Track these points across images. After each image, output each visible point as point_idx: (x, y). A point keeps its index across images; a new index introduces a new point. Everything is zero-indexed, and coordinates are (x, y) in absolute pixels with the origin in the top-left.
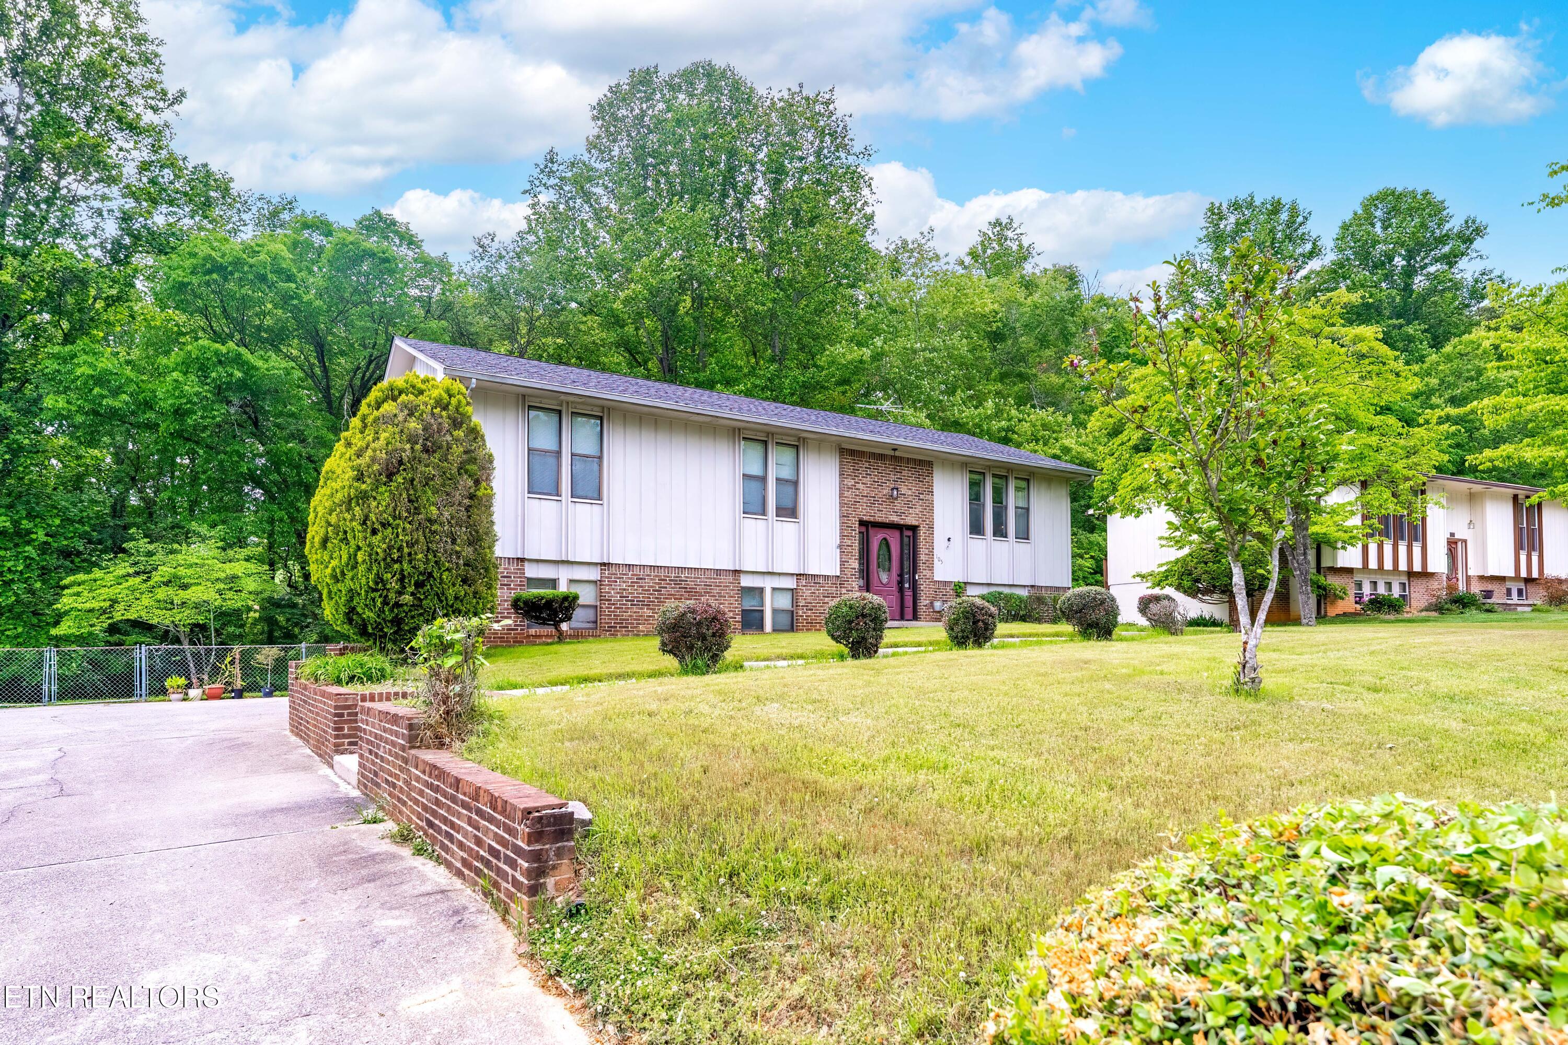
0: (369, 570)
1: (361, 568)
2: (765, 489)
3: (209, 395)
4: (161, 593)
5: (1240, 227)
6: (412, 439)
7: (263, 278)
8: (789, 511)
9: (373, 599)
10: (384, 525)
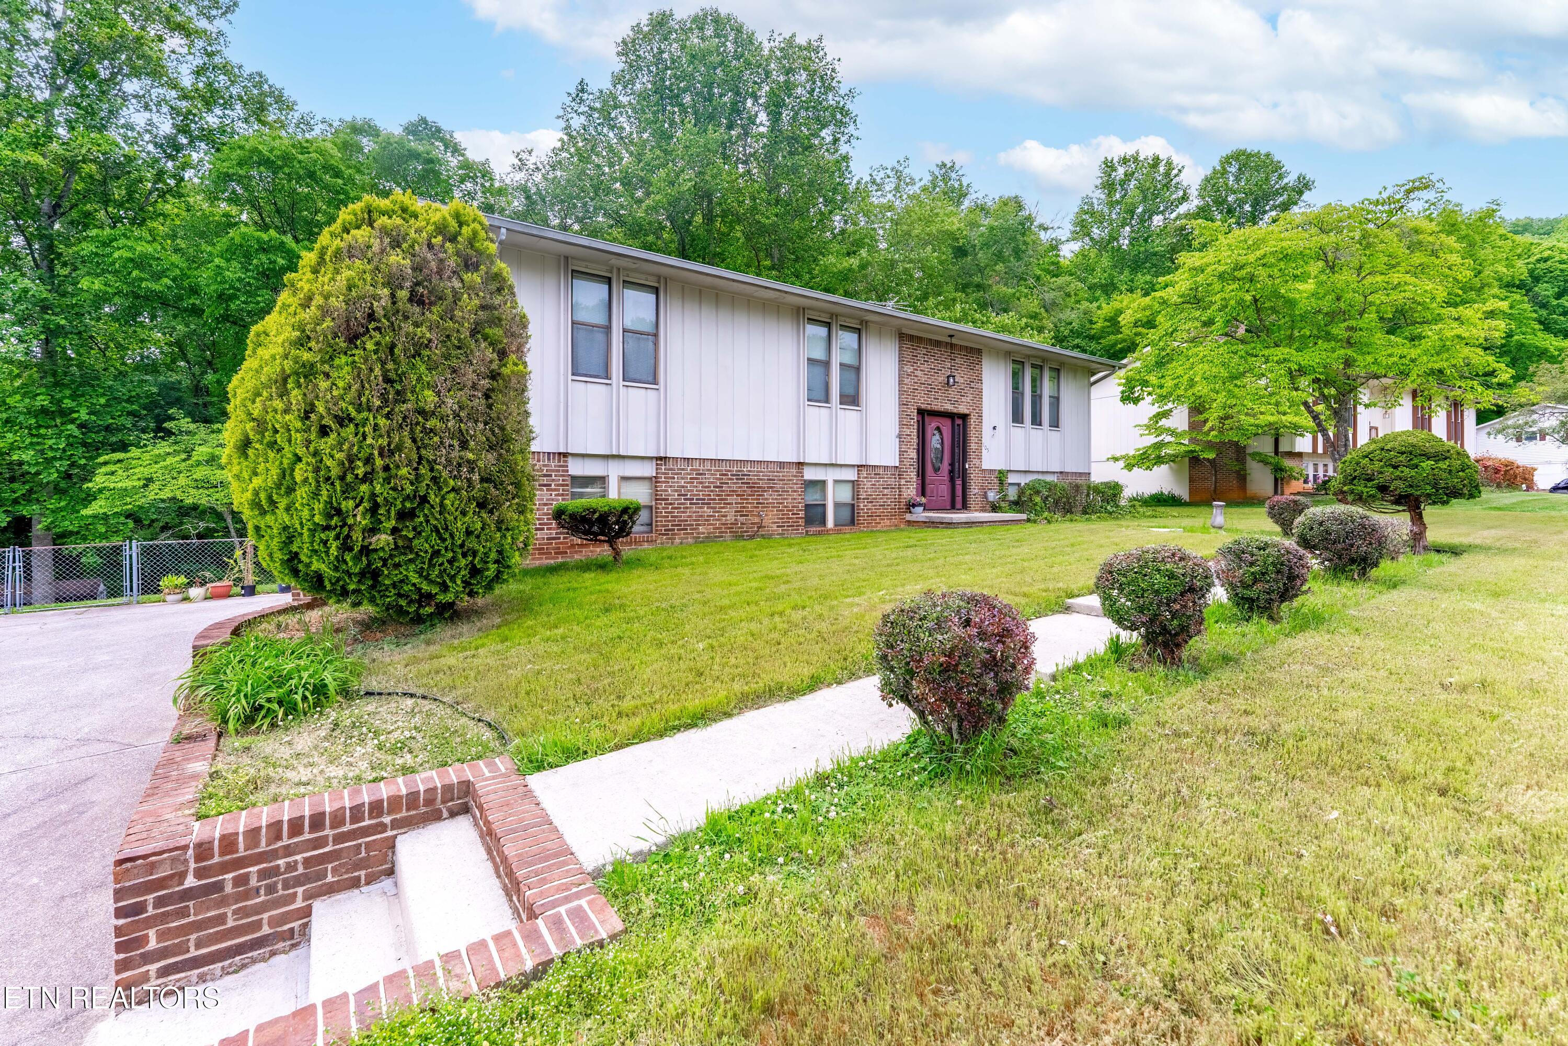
0: (316, 495)
1: (302, 493)
2: (827, 373)
3: (252, 281)
4: (199, 473)
5: (1128, 176)
6: (393, 282)
7: (312, 175)
8: (851, 399)
9: (325, 543)
10: (343, 420)
